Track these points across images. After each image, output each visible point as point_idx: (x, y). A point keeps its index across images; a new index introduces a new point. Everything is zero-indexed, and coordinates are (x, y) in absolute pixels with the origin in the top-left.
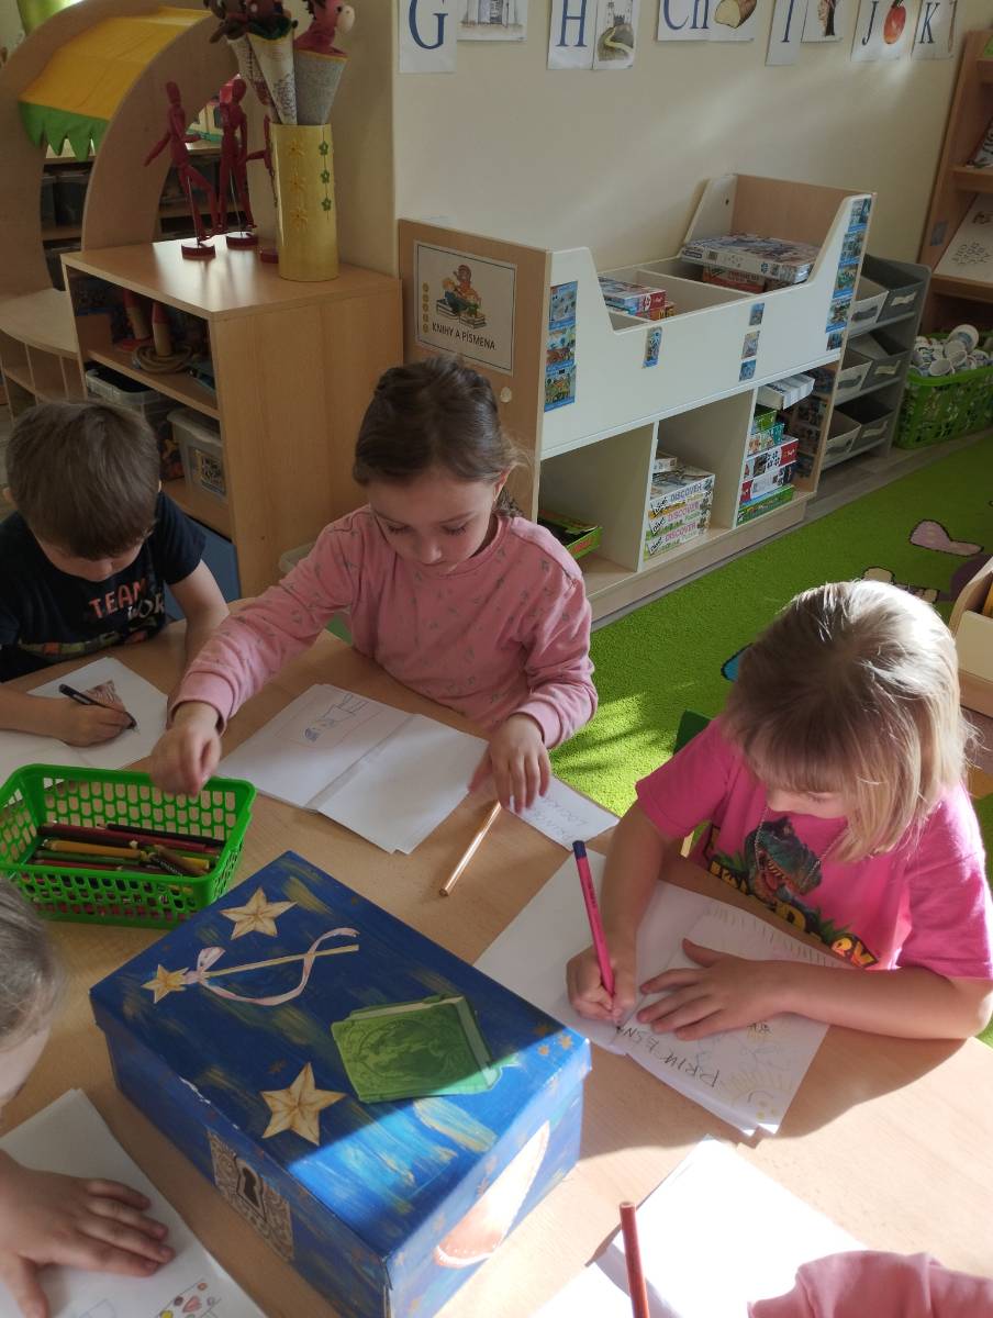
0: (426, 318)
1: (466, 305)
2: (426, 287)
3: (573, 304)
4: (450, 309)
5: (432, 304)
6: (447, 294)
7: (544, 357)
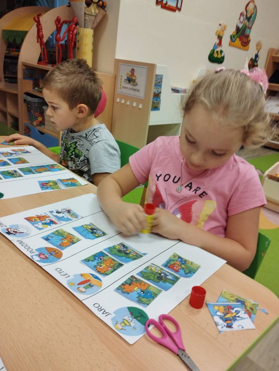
0: (121, 85)
1: (132, 80)
2: (121, 76)
3: (162, 81)
4: (128, 82)
5: (123, 81)
6: (127, 77)
7: (152, 95)
